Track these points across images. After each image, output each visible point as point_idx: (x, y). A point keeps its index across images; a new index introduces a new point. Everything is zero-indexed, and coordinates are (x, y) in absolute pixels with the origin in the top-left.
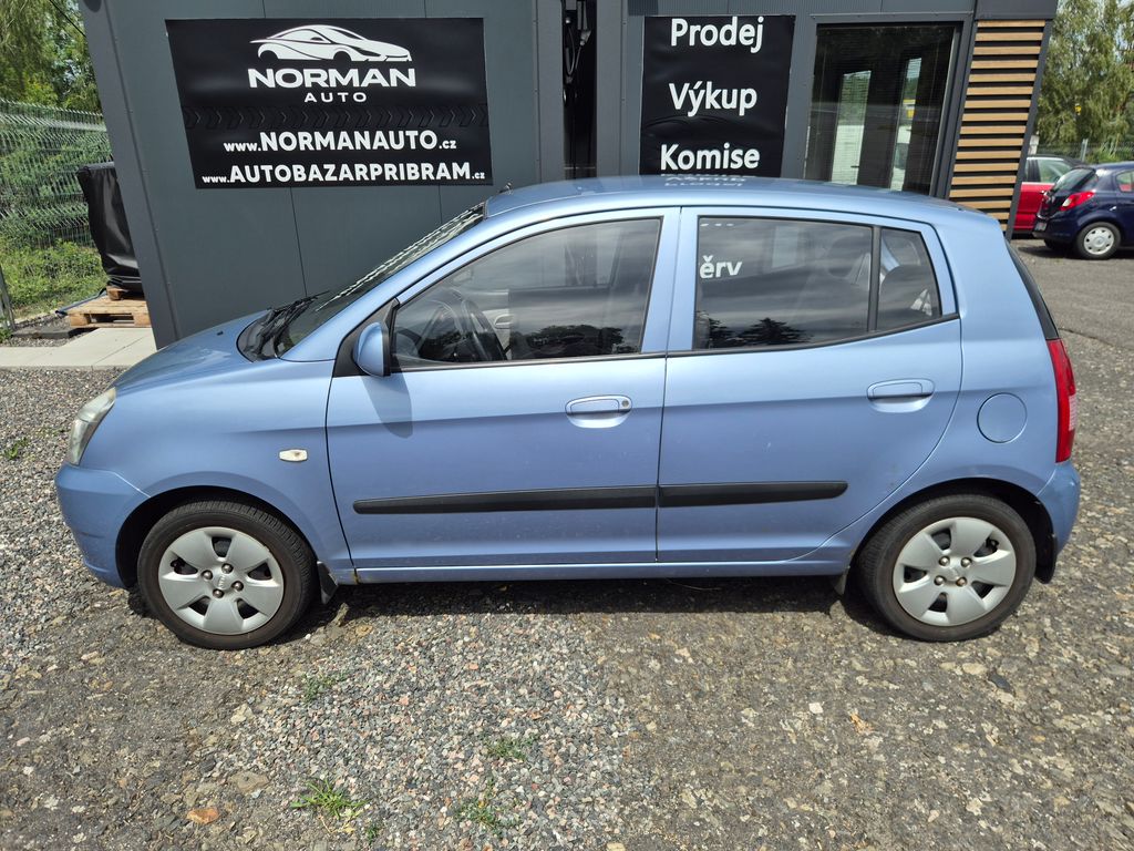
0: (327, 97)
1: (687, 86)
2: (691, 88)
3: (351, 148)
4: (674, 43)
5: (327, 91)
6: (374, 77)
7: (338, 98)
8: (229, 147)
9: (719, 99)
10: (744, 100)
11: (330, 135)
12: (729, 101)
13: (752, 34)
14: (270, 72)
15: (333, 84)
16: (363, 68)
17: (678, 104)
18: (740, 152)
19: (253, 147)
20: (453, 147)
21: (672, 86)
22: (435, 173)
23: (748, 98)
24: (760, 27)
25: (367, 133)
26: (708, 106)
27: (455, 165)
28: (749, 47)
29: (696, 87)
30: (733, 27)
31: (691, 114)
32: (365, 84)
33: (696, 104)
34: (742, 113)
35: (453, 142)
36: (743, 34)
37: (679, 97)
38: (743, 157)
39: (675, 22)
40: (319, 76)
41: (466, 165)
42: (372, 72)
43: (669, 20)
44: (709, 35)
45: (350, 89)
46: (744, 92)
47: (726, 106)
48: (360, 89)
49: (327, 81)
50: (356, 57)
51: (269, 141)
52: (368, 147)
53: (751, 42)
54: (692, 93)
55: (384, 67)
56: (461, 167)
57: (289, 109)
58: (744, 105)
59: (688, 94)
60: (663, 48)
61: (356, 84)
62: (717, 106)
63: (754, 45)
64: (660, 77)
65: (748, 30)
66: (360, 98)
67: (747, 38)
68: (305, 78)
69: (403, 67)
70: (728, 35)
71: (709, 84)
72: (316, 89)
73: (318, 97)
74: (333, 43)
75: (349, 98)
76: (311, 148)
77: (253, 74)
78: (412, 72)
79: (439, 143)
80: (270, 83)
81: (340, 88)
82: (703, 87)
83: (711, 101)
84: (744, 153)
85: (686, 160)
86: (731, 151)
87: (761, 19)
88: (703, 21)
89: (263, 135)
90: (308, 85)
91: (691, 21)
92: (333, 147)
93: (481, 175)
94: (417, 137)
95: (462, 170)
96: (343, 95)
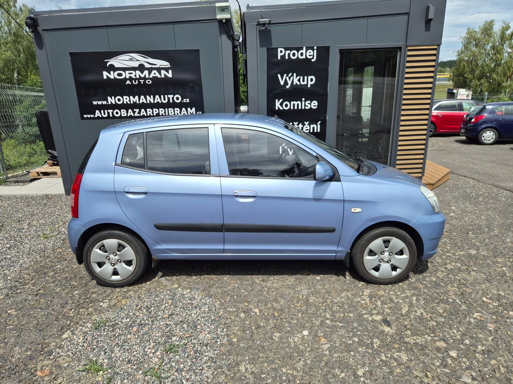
0: (135, 82)
1: (285, 75)
2: (287, 76)
3: (145, 102)
4: (279, 58)
5: (135, 80)
6: (155, 74)
7: (139, 82)
8: (95, 103)
9: (299, 80)
10: (310, 81)
11: (137, 97)
12: (304, 81)
13: (312, 54)
14: (112, 72)
15: (138, 77)
16: (150, 70)
17: (282, 83)
18: (309, 102)
19: (105, 103)
20: (188, 101)
21: (279, 76)
22: (180, 112)
23: (312, 80)
24: (315, 51)
25: (152, 96)
26: (295, 84)
27: (189, 109)
28: (311, 59)
29: (289, 76)
30: (304, 51)
31: (288, 87)
32: (151, 76)
33: (290, 83)
34: (309, 86)
35: (188, 100)
36: (308, 54)
37: (282, 80)
38: (310, 104)
39: (279, 50)
40: (132, 73)
41: (194, 109)
42: (154, 71)
43: (277, 49)
44: (294, 54)
45: (145, 78)
46: (310, 78)
47: (302, 83)
48: (149, 79)
49: (135, 76)
50: (147, 66)
51: (111, 100)
52: (152, 102)
53: (312, 57)
54: (287, 78)
55: (159, 70)
56: (191, 109)
57: (120, 87)
58: (310, 83)
59: (286, 79)
60: (275, 60)
61: (147, 76)
62: (298, 83)
63: (313, 58)
64: (274, 72)
65: (310, 52)
66: (149, 82)
67: (310, 56)
68: (126, 75)
69: (167, 70)
70: (302, 54)
71: (295, 74)
72: (131, 79)
73: (132, 82)
74: (138, 60)
75: (144, 82)
76: (129, 103)
77: (105, 74)
78: (170, 71)
79: (182, 100)
80: (112, 77)
81: (141, 78)
82: (292, 75)
83: (296, 81)
84: (311, 102)
85: (286, 105)
86: (305, 101)
87: (315, 48)
88: (291, 49)
89: (109, 98)
90: (128, 77)
91: (286, 49)
92: (138, 102)
93: (200, 113)
94: (173, 98)
95: (192, 111)
96: (142, 81)
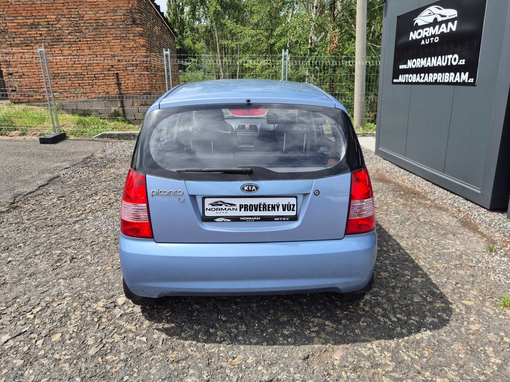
0: (427, 41)
3: (430, 65)
5: (428, 38)
6: (444, 29)
7: (430, 41)
8: (400, 67)
11: (425, 59)
14: (415, 32)
15: (430, 35)
19: (405, 67)
20: (464, 63)
22: (454, 79)
25: (436, 57)
27: (462, 74)
32: (439, 32)
35: (464, 60)
40: (427, 31)
41: (467, 73)
42: (444, 25)
45: (434, 36)
48: (437, 35)
49: (429, 34)
50: (440, 19)
51: (410, 64)
52: (435, 65)
55: (447, 22)
56: (464, 75)
57: (417, 48)
61: (437, 33)
66: (437, 40)
68: (424, 33)
74: (434, 14)
75: (433, 40)
76: (419, 66)
77: (411, 34)
78: (456, 22)
79: (459, 62)
81: (432, 36)
89: (409, 61)
90: (424, 36)
92: (425, 66)
93: (471, 80)
94: (451, 59)
95: (465, 77)
96: (432, 39)
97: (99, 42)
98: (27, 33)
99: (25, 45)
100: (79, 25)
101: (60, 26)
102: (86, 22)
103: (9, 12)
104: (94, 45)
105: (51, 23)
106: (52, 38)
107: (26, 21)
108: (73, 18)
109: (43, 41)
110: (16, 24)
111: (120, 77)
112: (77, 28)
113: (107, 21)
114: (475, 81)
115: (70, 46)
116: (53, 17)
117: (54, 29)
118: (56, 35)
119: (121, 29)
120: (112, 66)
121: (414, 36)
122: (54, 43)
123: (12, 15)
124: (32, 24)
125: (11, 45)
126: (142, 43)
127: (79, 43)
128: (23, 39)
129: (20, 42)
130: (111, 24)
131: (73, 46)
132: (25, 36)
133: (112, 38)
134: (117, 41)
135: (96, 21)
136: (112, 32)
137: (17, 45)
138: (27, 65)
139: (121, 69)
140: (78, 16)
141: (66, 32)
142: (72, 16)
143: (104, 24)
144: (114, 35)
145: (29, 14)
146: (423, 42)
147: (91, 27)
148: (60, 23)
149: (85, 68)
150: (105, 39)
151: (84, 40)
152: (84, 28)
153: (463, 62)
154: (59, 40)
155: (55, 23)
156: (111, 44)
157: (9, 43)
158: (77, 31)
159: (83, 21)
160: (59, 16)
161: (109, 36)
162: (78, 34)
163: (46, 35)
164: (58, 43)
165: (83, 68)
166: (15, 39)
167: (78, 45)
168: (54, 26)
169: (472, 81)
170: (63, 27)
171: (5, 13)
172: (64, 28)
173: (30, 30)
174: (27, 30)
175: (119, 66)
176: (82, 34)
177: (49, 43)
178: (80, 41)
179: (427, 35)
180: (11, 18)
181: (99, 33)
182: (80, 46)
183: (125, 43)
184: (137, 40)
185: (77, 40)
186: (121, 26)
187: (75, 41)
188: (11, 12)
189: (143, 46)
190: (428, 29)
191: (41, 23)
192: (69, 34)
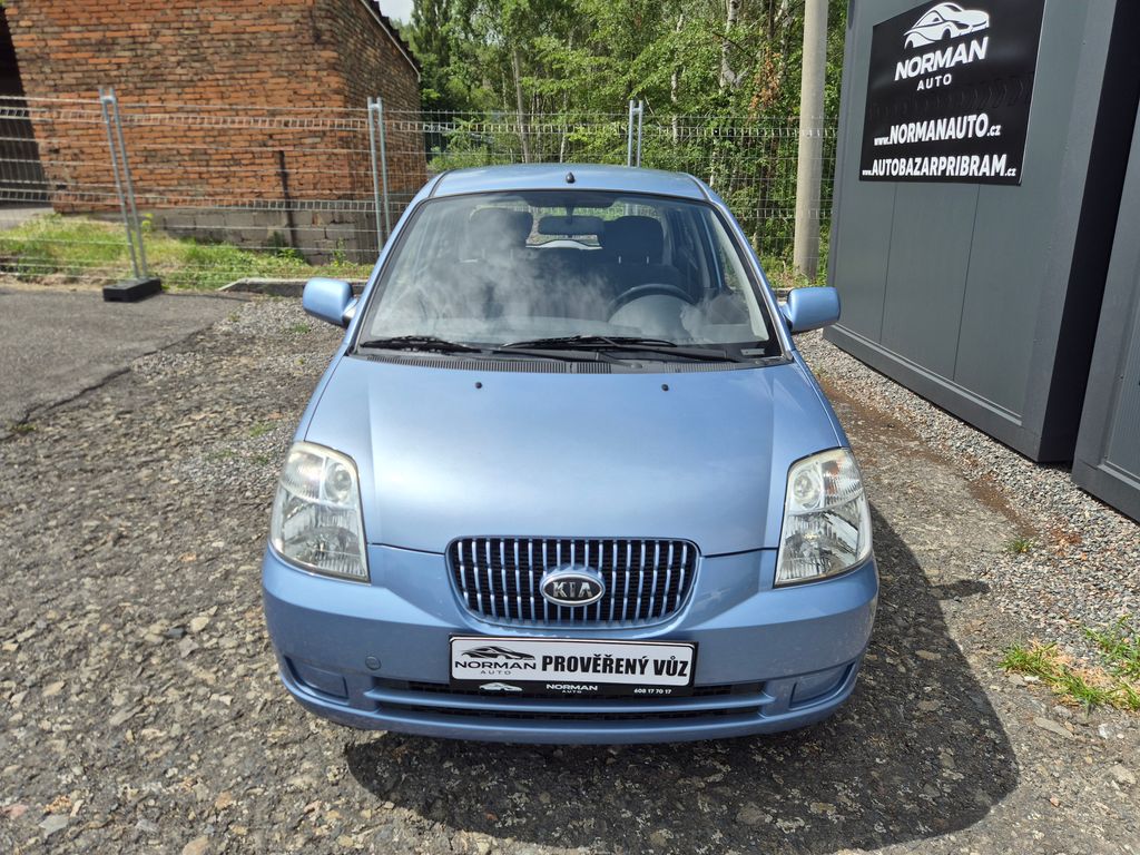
0: (930, 83)
3: (934, 138)
5: (931, 76)
6: (962, 56)
7: (935, 83)
8: (876, 142)
11: (925, 125)
14: (907, 62)
15: (935, 69)
16: (955, 42)
19: (886, 141)
20: (998, 133)
22: (979, 168)
25: (945, 120)
27: (995, 158)
32: (954, 63)
35: (999, 127)
40: (929, 60)
41: (1004, 157)
42: (962, 47)
45: (942, 71)
48: (949, 70)
49: (932, 66)
50: (955, 32)
51: (894, 135)
52: (943, 137)
55: (969, 40)
56: (999, 161)
57: (909, 99)
61: (948, 64)
66: (948, 79)
68: (926, 63)
69: (978, 36)
73: (925, 84)
74: (945, 21)
75: (941, 80)
76: (913, 140)
77: (899, 68)
78: (986, 40)
79: (988, 131)
80: (905, 75)
81: (938, 71)
89: (892, 128)
90: (923, 72)
92: (923, 140)
93: (1012, 172)
94: (975, 122)
95: (999, 164)
96: (938, 78)
97: (242, 82)
98: (91, 61)
99: (84, 87)
100: (199, 45)
101: (159, 47)
102: (216, 37)
103: (52, 16)
104: (230, 89)
105: (141, 39)
106: (142, 72)
107: (86, 35)
108: (188, 29)
109: (123, 79)
110: (66, 43)
111: (286, 160)
112: (195, 52)
113: (259, 36)
114: (1018, 173)
115: (180, 90)
116: (144, 26)
117: (147, 52)
118: (150, 65)
119: (290, 54)
120: (271, 136)
121: (903, 71)
122: (147, 85)
123: (59, 22)
124: (101, 42)
125: (56, 89)
126: (334, 86)
127: (200, 84)
128: (80, 75)
129: (74, 82)
130: (266, 42)
131: (187, 90)
132: (85, 68)
133: (269, 74)
134: (281, 80)
135: (236, 36)
136: (269, 61)
137: (69, 89)
138: (91, 132)
139: (288, 142)
140: (198, 24)
141: (173, 59)
142: (186, 25)
143: (253, 42)
144: (275, 68)
145: (94, 21)
146: (921, 86)
147: (225, 50)
148: (159, 39)
149: (212, 139)
150: (254, 75)
151: (210, 77)
152: (211, 50)
153: (996, 131)
154: (156, 76)
155: (148, 40)
156: (268, 87)
157: (52, 83)
158: (195, 58)
159: (209, 37)
160: (157, 25)
161: (264, 68)
162: (197, 65)
163: (129, 66)
164: (154, 85)
165: (208, 140)
166: (65, 75)
167: (197, 90)
168: (146, 46)
169: (1013, 174)
170: (165, 48)
171: (42, 17)
172: (167, 52)
173: (97, 54)
174: (91, 54)
175: (284, 137)
176: (205, 64)
177: (135, 83)
178: (202, 80)
179: (930, 70)
180: (56, 29)
181: (242, 63)
182: (202, 90)
183: (298, 86)
184: (325, 79)
185: (195, 78)
186: (289, 48)
187: (192, 81)
188: (57, 16)
189: (337, 92)
190: (930, 55)
191: (120, 41)
192: (179, 63)
